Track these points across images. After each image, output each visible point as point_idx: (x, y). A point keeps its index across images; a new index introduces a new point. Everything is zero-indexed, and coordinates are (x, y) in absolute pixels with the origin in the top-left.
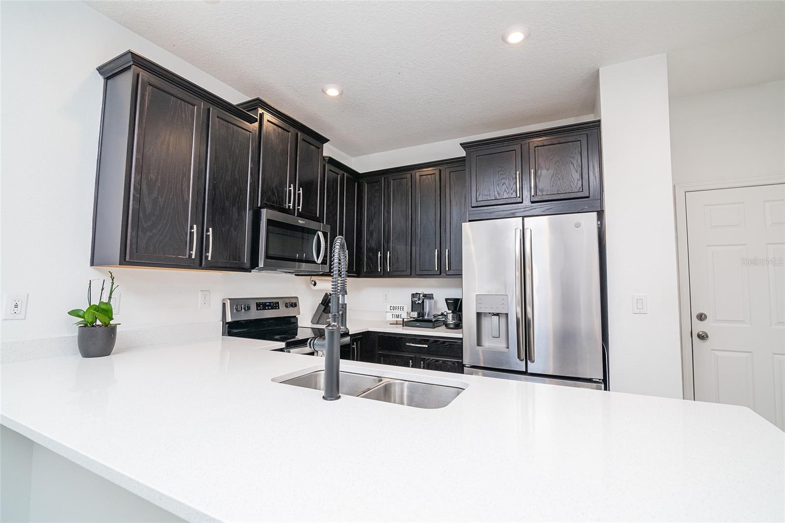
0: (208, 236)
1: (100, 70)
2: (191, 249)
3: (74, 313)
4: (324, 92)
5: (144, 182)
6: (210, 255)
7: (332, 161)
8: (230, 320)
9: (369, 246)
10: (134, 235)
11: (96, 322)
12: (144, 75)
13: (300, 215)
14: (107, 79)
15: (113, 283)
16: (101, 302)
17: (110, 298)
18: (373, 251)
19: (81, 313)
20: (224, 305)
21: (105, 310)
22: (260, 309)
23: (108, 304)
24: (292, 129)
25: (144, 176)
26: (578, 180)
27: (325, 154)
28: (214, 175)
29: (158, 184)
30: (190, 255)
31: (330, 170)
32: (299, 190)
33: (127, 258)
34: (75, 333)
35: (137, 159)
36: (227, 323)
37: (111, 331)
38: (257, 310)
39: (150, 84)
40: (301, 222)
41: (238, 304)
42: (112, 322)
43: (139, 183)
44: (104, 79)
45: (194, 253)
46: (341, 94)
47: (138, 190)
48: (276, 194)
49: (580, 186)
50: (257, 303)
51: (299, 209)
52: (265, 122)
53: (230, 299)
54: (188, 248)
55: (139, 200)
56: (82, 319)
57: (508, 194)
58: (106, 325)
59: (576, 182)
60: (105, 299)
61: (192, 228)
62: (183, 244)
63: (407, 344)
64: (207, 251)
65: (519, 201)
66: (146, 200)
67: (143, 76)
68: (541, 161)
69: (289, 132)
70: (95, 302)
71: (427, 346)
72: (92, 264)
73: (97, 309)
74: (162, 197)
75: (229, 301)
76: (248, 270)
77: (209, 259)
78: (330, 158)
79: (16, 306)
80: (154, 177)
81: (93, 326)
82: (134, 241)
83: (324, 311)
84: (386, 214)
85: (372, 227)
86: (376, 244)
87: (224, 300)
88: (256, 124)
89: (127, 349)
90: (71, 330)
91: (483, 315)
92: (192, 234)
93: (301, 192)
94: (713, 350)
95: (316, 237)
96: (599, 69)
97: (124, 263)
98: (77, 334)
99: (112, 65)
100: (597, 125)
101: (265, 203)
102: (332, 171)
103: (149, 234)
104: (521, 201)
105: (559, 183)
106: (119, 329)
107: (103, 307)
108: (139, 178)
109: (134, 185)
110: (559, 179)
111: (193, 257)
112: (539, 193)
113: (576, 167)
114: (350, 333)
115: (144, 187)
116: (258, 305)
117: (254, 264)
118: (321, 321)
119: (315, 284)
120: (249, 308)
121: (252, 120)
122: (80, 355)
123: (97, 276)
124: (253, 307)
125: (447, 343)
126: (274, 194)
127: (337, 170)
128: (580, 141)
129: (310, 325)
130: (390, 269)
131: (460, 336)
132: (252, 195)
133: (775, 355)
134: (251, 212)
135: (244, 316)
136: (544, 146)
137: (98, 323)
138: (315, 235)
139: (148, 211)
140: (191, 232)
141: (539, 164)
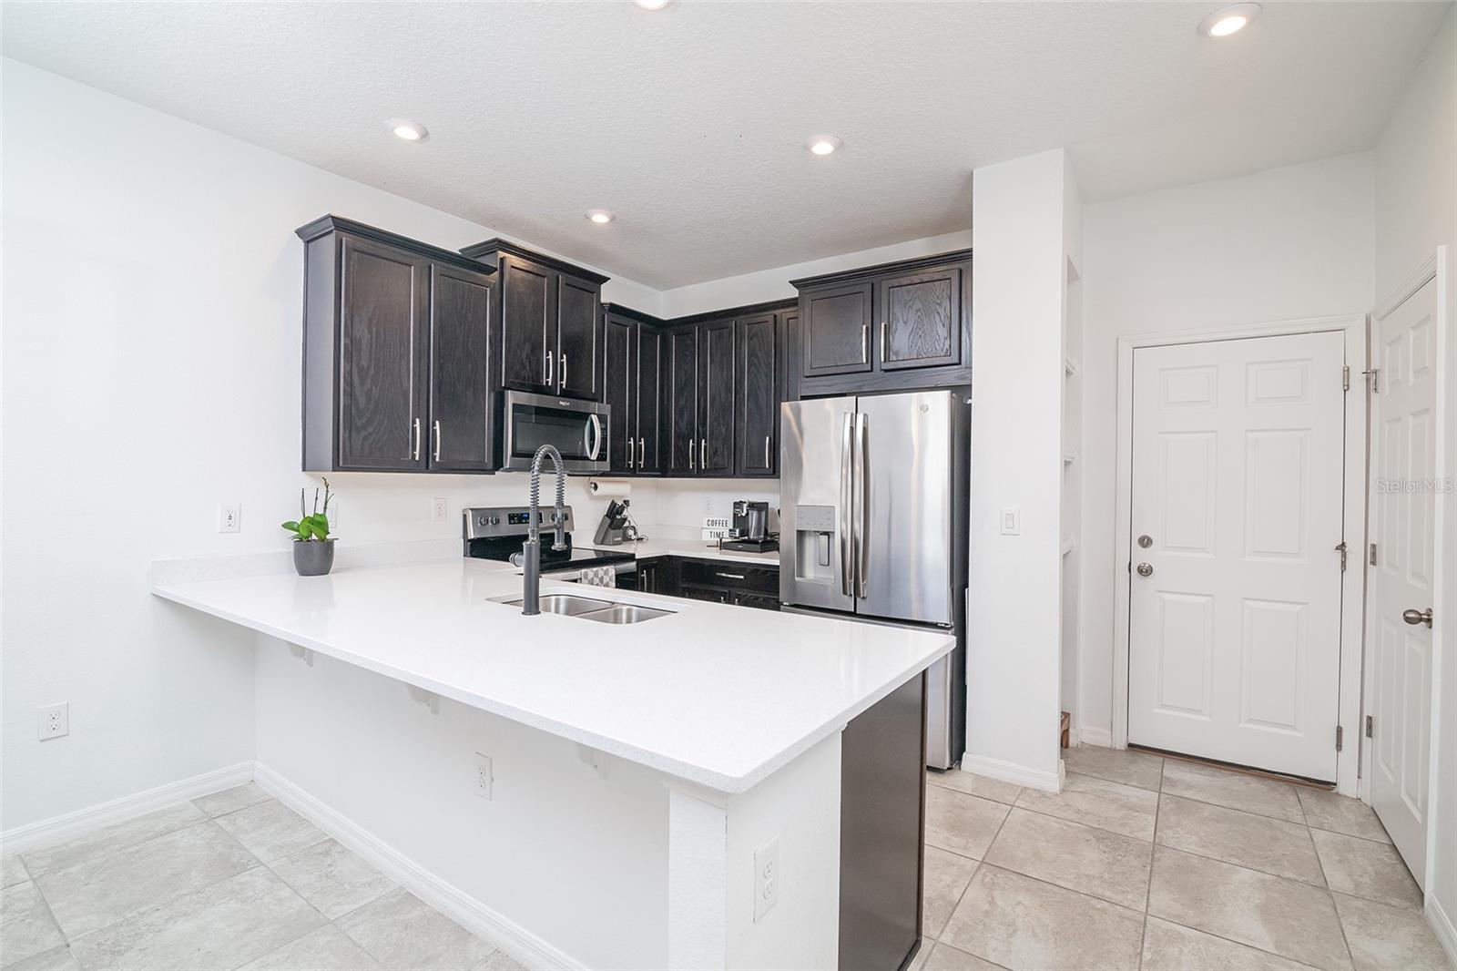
0: (434, 431)
1: (299, 232)
2: (414, 449)
3: (288, 526)
4: (588, 218)
5: (355, 370)
6: (437, 454)
7: (614, 309)
8: (472, 537)
9: (678, 431)
10: (347, 435)
11: (311, 536)
12: (346, 238)
13: (566, 394)
14: (307, 243)
15: (327, 491)
16: (315, 514)
17: (325, 508)
18: (683, 438)
19: (296, 526)
20: (465, 516)
21: (319, 523)
22: (515, 523)
23: (323, 516)
24: (549, 272)
25: (354, 365)
26: (945, 339)
27: (603, 301)
28: (439, 352)
29: (372, 371)
30: (414, 456)
31: (612, 322)
32: (562, 358)
33: (341, 463)
34: (290, 548)
35: (345, 345)
36: (469, 541)
37: (328, 547)
38: (510, 523)
39: (355, 250)
40: (563, 403)
41: (484, 515)
42: (328, 537)
43: (349, 373)
44: (305, 242)
45: (417, 453)
46: (613, 219)
47: (350, 383)
48: (528, 367)
49: (948, 347)
50: (509, 515)
51: (561, 385)
52: (507, 270)
53: (471, 509)
54: (411, 447)
55: (350, 394)
56: (297, 533)
57: (852, 357)
58: (323, 540)
59: (942, 340)
60: (320, 511)
61: (414, 422)
62: (406, 442)
63: (718, 574)
64: (434, 451)
65: (865, 369)
66: (358, 392)
67: (347, 241)
68: (897, 310)
69: (544, 277)
70: (310, 514)
71: (742, 577)
72: (304, 470)
73: (311, 521)
74: (376, 388)
75: (470, 512)
76: (492, 472)
77: (437, 460)
78: (612, 305)
79: (230, 518)
80: (366, 365)
81: (308, 541)
82: (347, 444)
83: (610, 526)
84: (701, 383)
85: (682, 402)
86: (687, 429)
87: (464, 510)
88: (496, 274)
89: (347, 569)
90: (285, 545)
91: (807, 534)
92: (414, 430)
93: (565, 360)
94: (1159, 591)
95: (588, 423)
96: (972, 173)
97: (337, 468)
98: (292, 550)
99: (312, 228)
100: (965, 256)
101: (512, 382)
102: (616, 323)
103: (364, 433)
104: (870, 369)
105: (919, 343)
106: (336, 545)
107: (318, 519)
108: (348, 368)
109: (344, 377)
110: (920, 336)
111: (417, 459)
112: (893, 357)
113: (942, 317)
114: (637, 557)
115: (356, 378)
116: (511, 517)
117: (498, 464)
118: (606, 541)
119: (596, 487)
120: (498, 521)
121: (489, 270)
122: (297, 573)
123: (309, 482)
124: (504, 519)
125: (769, 574)
126: (524, 367)
127: (623, 320)
128: (949, 279)
129: (591, 545)
130: (705, 466)
131: (777, 562)
132: (492, 371)
133: (1247, 601)
134: (492, 394)
135: (490, 532)
136: (901, 286)
137: (314, 537)
138: (587, 420)
139: (362, 406)
140: (413, 427)
141: (894, 314)
